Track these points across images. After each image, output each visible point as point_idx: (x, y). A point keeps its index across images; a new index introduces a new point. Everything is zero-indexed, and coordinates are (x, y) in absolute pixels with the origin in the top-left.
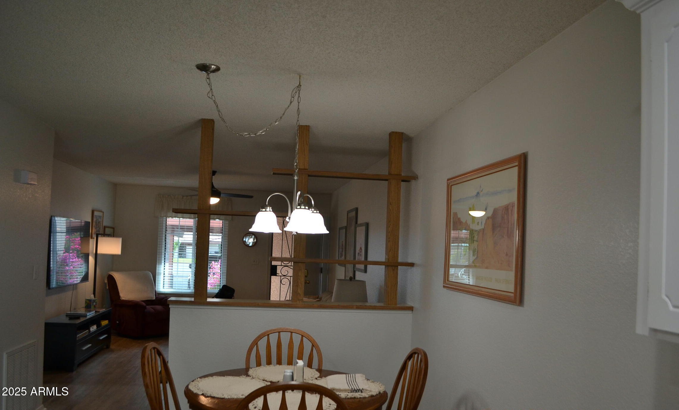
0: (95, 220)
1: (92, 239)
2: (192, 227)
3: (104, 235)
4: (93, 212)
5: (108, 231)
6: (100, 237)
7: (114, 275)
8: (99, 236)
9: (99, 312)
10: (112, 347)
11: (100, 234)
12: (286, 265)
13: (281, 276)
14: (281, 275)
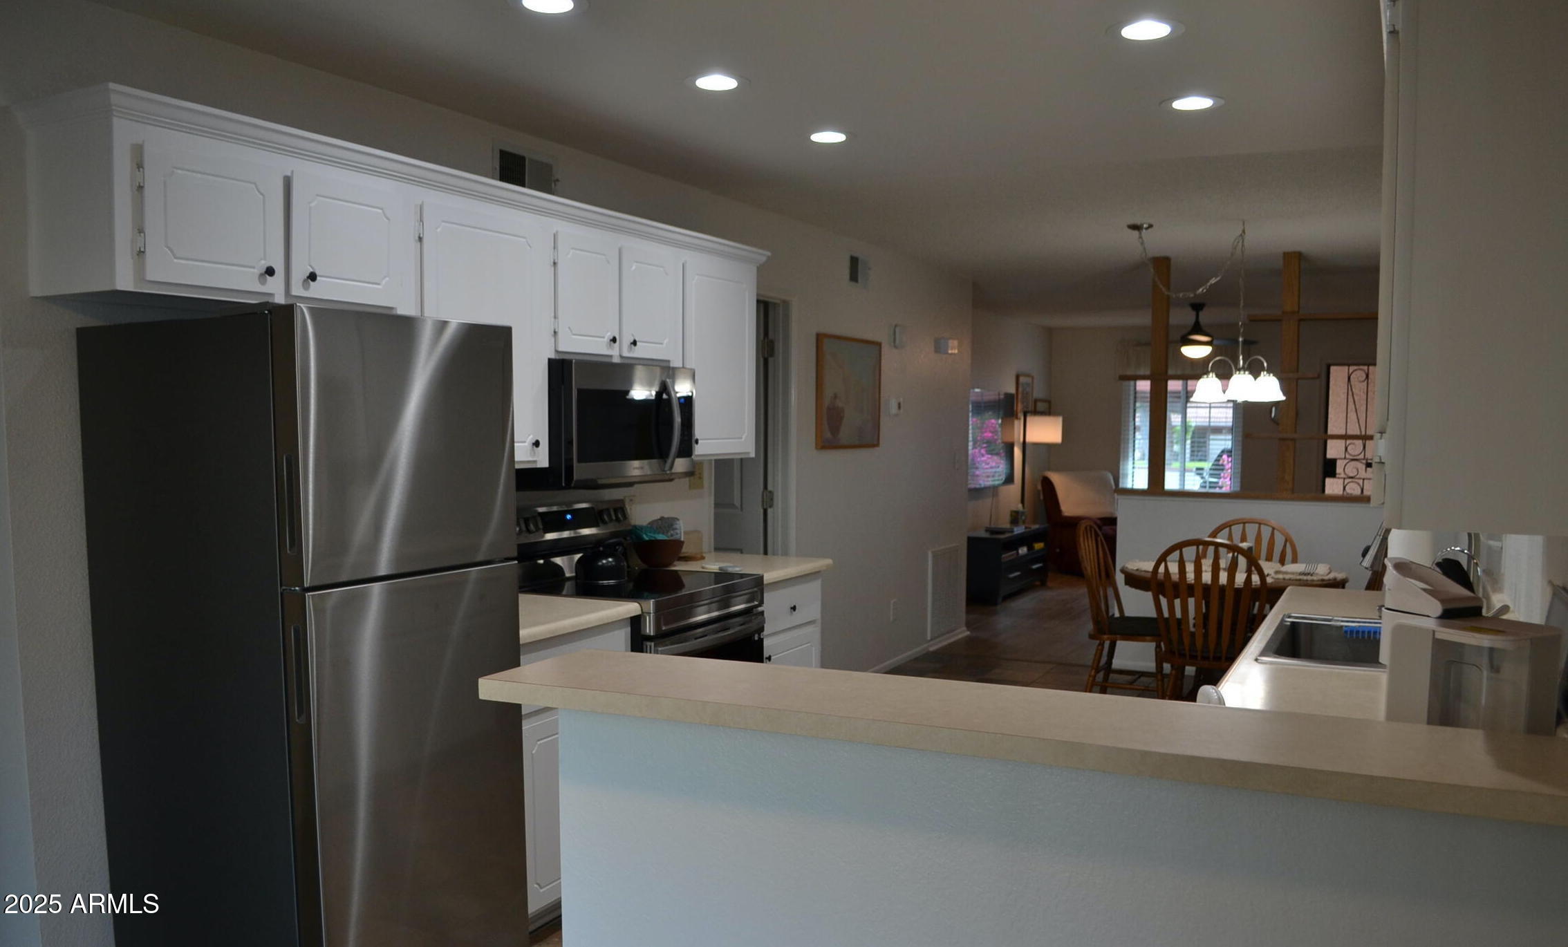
0: (1020, 389)
1: (1017, 421)
2: (1179, 392)
3: (1036, 412)
4: (1018, 377)
5: (1041, 406)
6: (1029, 417)
7: (1051, 477)
8: (1028, 415)
9: (1030, 528)
10: (1049, 584)
11: (1029, 412)
12: (1355, 458)
13: (1344, 478)
14: (1343, 476)
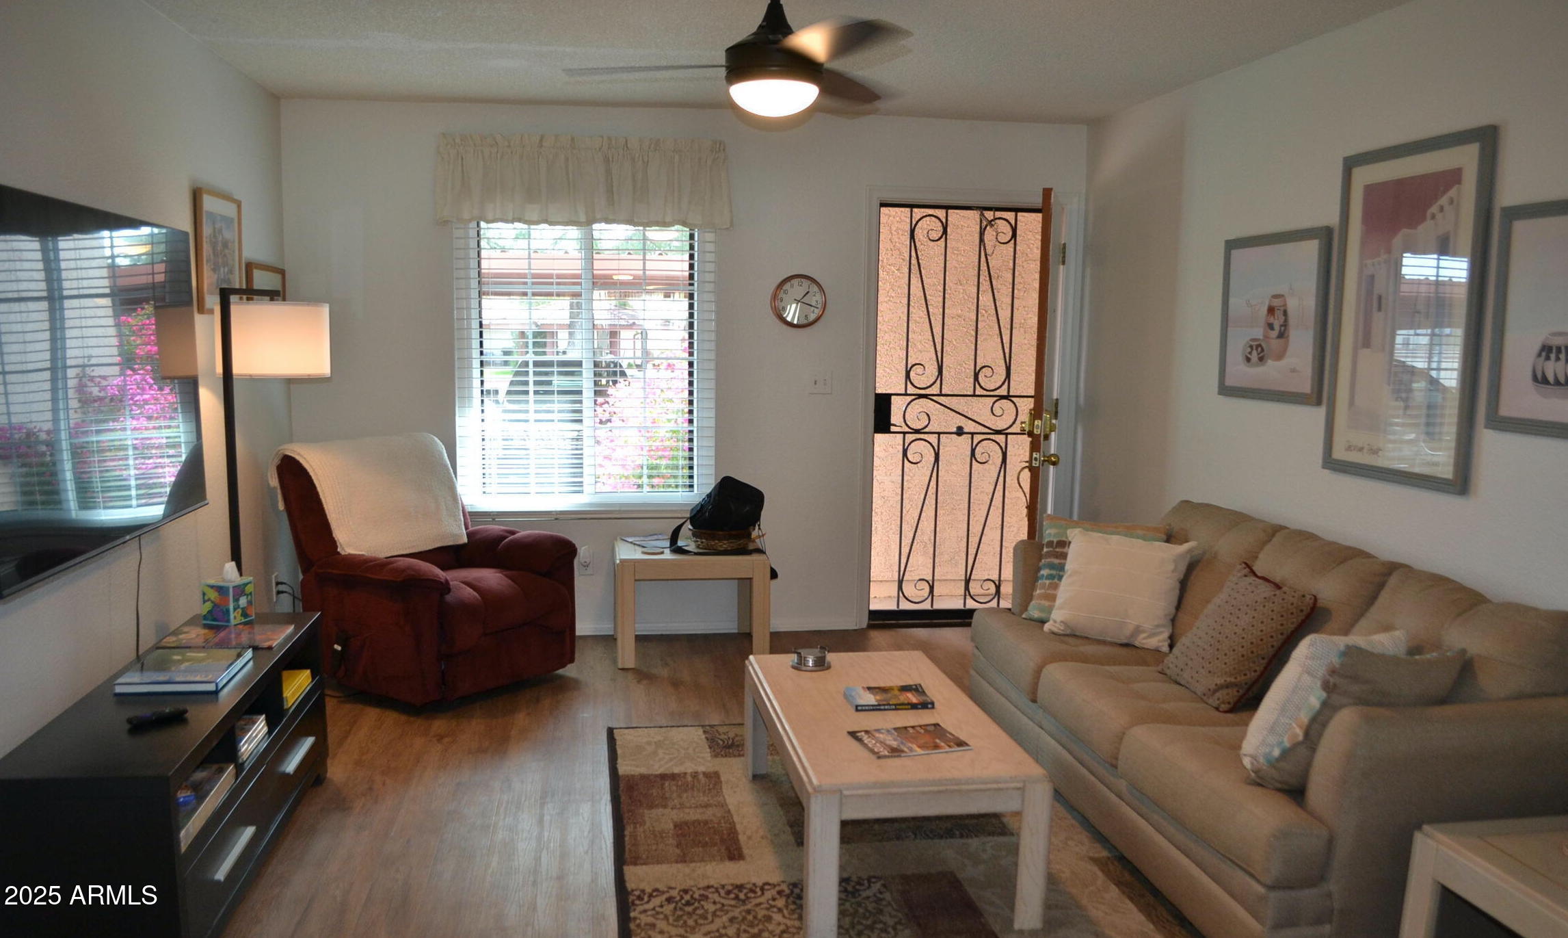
0: (207, 232)
1: (202, 316)
3: (253, 294)
4: (196, 196)
5: (262, 280)
6: (236, 303)
7: (301, 456)
8: (234, 299)
11: (234, 293)
12: (922, 392)
13: (904, 433)
14: (903, 428)
